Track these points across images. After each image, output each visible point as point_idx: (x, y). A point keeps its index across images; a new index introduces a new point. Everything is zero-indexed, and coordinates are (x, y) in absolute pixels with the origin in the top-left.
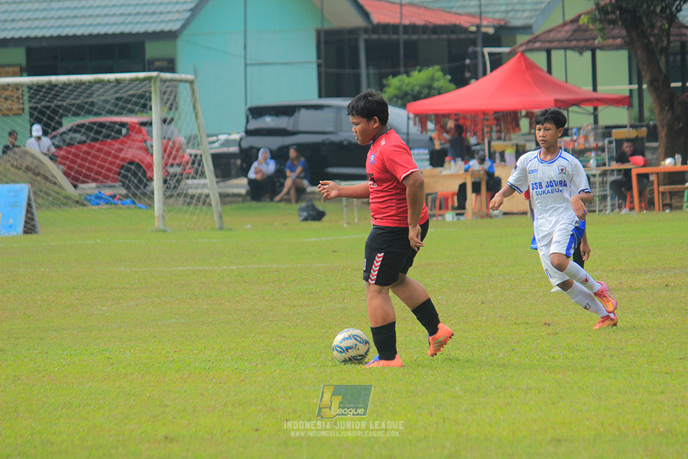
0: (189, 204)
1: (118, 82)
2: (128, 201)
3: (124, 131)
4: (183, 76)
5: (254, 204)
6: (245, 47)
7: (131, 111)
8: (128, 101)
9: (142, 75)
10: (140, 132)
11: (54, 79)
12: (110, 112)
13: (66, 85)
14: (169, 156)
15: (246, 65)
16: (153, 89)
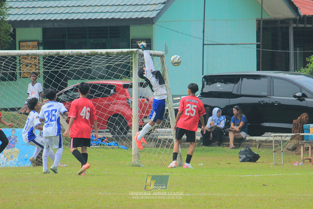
0: (158, 146)
1: (108, 54)
2: (113, 143)
3: (112, 91)
4: (156, 52)
5: (206, 147)
6: (204, 32)
7: (117, 77)
8: (114, 69)
9: (125, 50)
10: (123, 92)
11: (61, 51)
12: (102, 77)
13: (70, 56)
14: (143, 112)
15: (204, 45)
16: (133, 61)
